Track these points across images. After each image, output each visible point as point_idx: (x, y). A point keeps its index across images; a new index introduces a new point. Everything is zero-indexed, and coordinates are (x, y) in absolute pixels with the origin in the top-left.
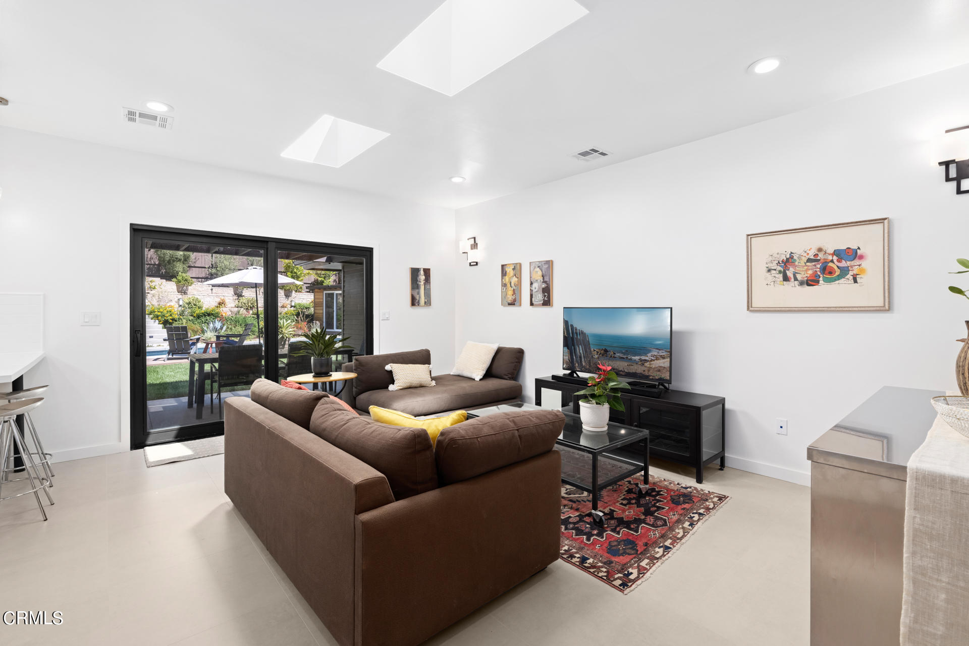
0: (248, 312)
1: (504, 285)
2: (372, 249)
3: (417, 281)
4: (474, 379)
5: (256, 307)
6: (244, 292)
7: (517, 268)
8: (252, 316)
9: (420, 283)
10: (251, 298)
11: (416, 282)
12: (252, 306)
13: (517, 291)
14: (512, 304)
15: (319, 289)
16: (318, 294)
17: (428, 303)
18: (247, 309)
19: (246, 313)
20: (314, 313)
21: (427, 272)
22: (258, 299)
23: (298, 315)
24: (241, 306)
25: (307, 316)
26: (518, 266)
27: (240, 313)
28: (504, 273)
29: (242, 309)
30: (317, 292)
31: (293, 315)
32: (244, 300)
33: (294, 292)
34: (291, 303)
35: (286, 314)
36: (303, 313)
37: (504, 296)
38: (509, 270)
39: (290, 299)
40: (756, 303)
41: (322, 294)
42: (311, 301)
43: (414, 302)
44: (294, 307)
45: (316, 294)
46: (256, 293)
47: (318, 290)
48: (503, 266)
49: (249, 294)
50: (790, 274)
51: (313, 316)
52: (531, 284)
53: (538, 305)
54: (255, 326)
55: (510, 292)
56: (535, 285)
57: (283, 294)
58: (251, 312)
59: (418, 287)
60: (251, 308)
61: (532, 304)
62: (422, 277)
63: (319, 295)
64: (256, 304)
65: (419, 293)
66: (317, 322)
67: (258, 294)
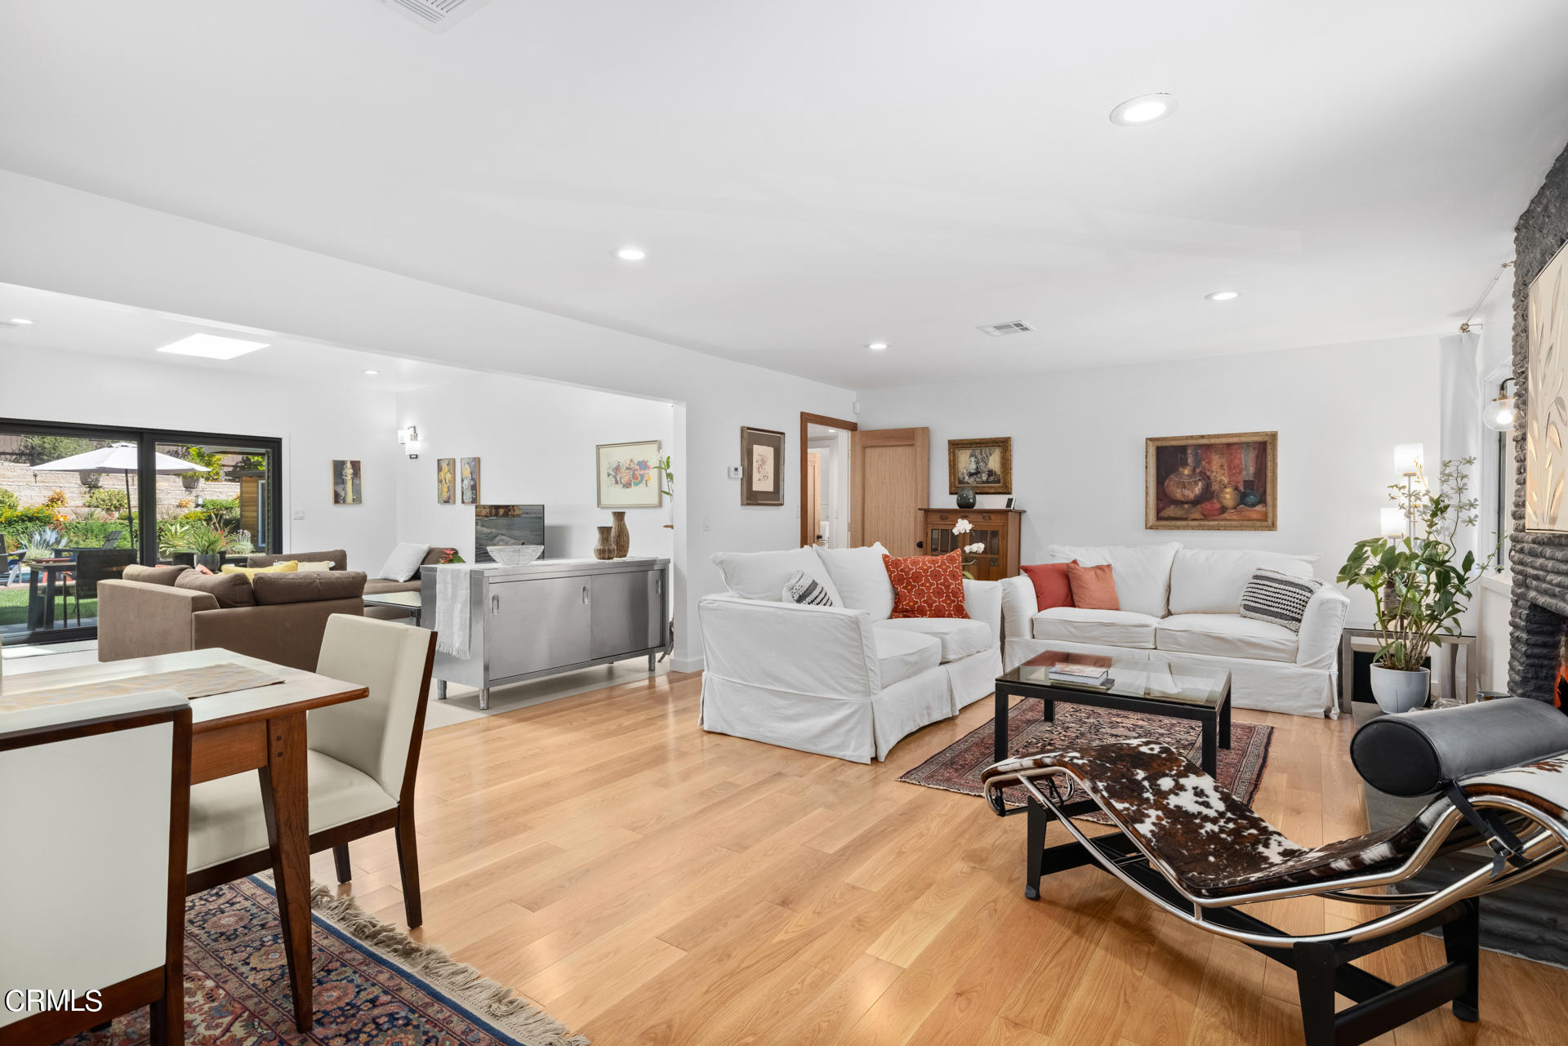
0: (110, 515)
1: (440, 481)
2: (281, 439)
3: (341, 475)
4: (398, 581)
5: (126, 506)
6: (101, 479)
7: (452, 463)
8: (118, 521)
9: (346, 478)
10: (117, 490)
11: (341, 477)
12: (117, 504)
13: (451, 489)
14: (447, 502)
15: (251, 477)
16: (249, 485)
17: (358, 500)
18: (108, 510)
19: (106, 516)
20: (241, 515)
21: (356, 465)
22: (130, 493)
23: (209, 519)
24: (96, 504)
25: (227, 523)
26: (451, 462)
27: (95, 516)
28: (440, 469)
29: (99, 510)
30: (247, 482)
31: (200, 520)
32: (100, 494)
33: (202, 480)
34: (197, 500)
35: (187, 518)
36: (220, 517)
37: (440, 494)
38: (444, 465)
39: (195, 492)
40: (603, 502)
41: (255, 484)
42: (235, 497)
43: (338, 499)
44: (203, 506)
45: (244, 484)
46: (127, 481)
47: (248, 479)
48: (439, 460)
49: (111, 485)
50: (618, 479)
51: (238, 521)
52: (463, 481)
53: (468, 503)
54: (125, 539)
55: (445, 490)
56: (466, 482)
57: (181, 484)
58: (116, 515)
59: (343, 482)
60: (116, 507)
61: (463, 502)
62: (349, 471)
63: (250, 487)
64: (126, 501)
65: (344, 489)
66: (245, 531)
67: (130, 483)
